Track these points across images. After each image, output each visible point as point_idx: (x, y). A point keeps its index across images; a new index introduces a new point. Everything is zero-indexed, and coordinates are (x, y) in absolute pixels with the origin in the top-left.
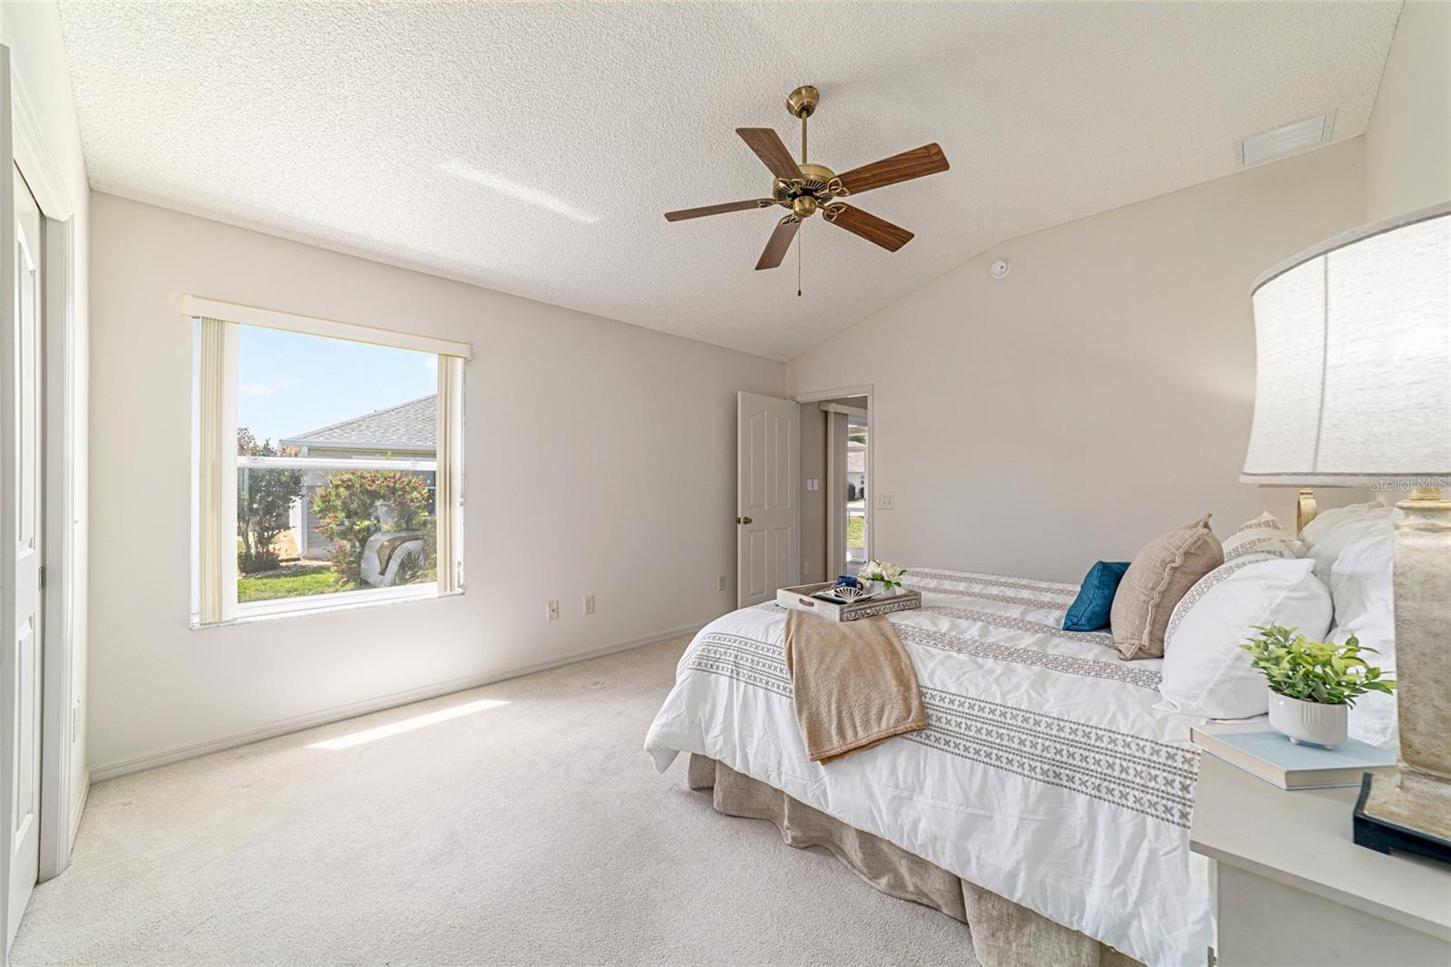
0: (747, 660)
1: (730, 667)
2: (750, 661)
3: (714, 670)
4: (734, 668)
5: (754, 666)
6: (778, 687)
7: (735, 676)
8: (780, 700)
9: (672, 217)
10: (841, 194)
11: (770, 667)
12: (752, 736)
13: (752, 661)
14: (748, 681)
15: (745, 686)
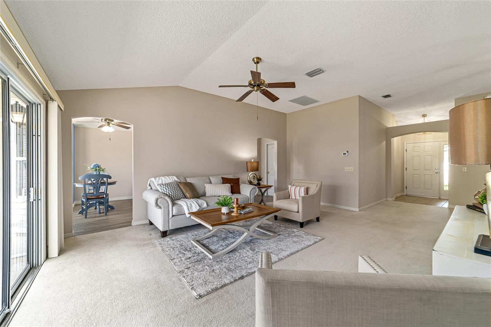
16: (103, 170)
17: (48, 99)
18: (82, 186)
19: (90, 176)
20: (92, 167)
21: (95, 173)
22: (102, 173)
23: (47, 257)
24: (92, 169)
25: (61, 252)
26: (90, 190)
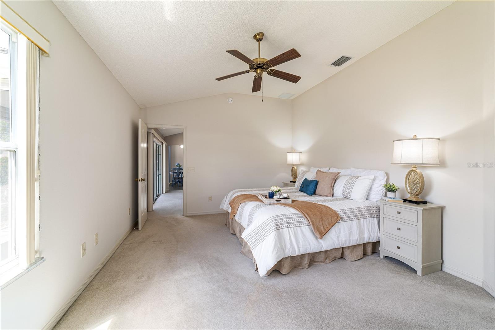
0: (291, 220)
1: (286, 224)
2: (292, 220)
3: (281, 228)
4: (288, 224)
5: (294, 221)
6: (303, 224)
7: (289, 227)
8: (305, 228)
9: (219, 79)
10: (271, 67)
11: (298, 220)
12: (299, 242)
13: (293, 220)
14: (294, 226)
15: (293, 229)
16: (181, 166)
17: (162, 143)
18: (172, 173)
19: (175, 169)
20: (176, 164)
21: (177, 167)
22: (180, 167)
23: (162, 193)
24: (176, 166)
25: (166, 193)
26: (175, 175)
